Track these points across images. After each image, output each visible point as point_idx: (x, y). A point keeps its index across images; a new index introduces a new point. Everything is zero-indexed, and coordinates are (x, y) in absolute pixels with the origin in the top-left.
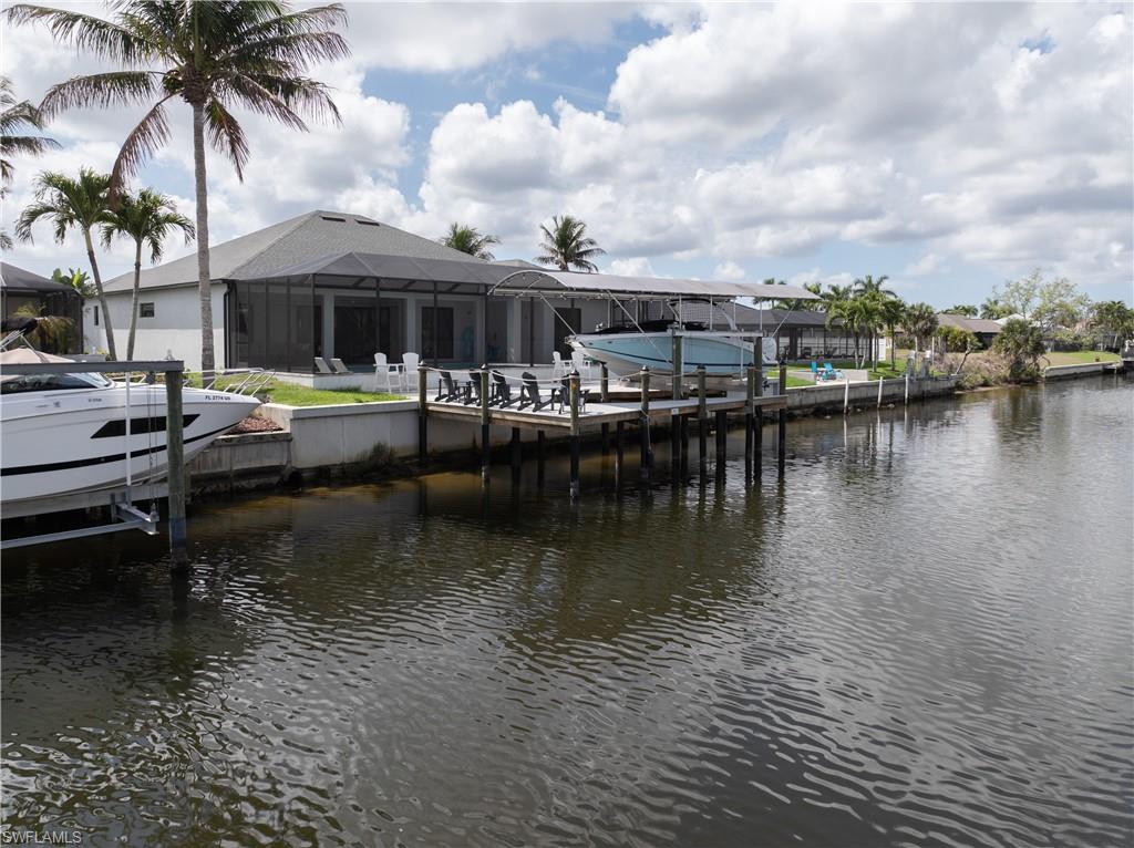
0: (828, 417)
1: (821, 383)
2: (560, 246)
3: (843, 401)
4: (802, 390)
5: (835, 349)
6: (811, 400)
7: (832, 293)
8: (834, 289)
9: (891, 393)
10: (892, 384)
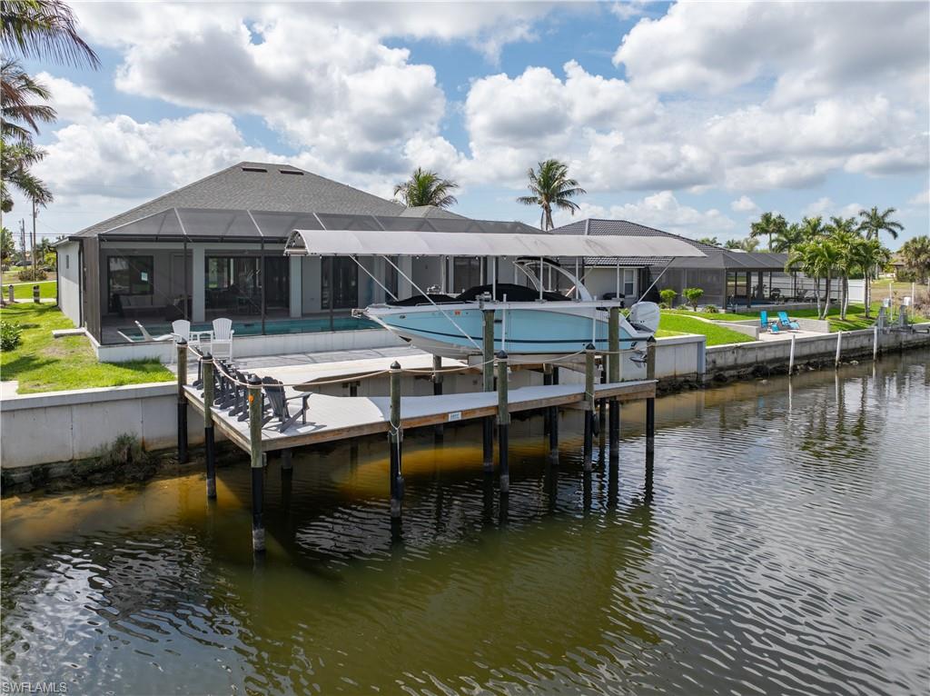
0: (764, 381)
1: (767, 337)
2: (543, 188)
3: (788, 359)
4: (739, 347)
5: (806, 291)
6: (750, 357)
7: (834, 225)
8: (838, 222)
9: (858, 346)
10: (859, 336)
